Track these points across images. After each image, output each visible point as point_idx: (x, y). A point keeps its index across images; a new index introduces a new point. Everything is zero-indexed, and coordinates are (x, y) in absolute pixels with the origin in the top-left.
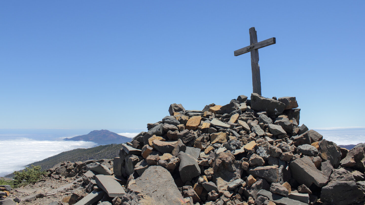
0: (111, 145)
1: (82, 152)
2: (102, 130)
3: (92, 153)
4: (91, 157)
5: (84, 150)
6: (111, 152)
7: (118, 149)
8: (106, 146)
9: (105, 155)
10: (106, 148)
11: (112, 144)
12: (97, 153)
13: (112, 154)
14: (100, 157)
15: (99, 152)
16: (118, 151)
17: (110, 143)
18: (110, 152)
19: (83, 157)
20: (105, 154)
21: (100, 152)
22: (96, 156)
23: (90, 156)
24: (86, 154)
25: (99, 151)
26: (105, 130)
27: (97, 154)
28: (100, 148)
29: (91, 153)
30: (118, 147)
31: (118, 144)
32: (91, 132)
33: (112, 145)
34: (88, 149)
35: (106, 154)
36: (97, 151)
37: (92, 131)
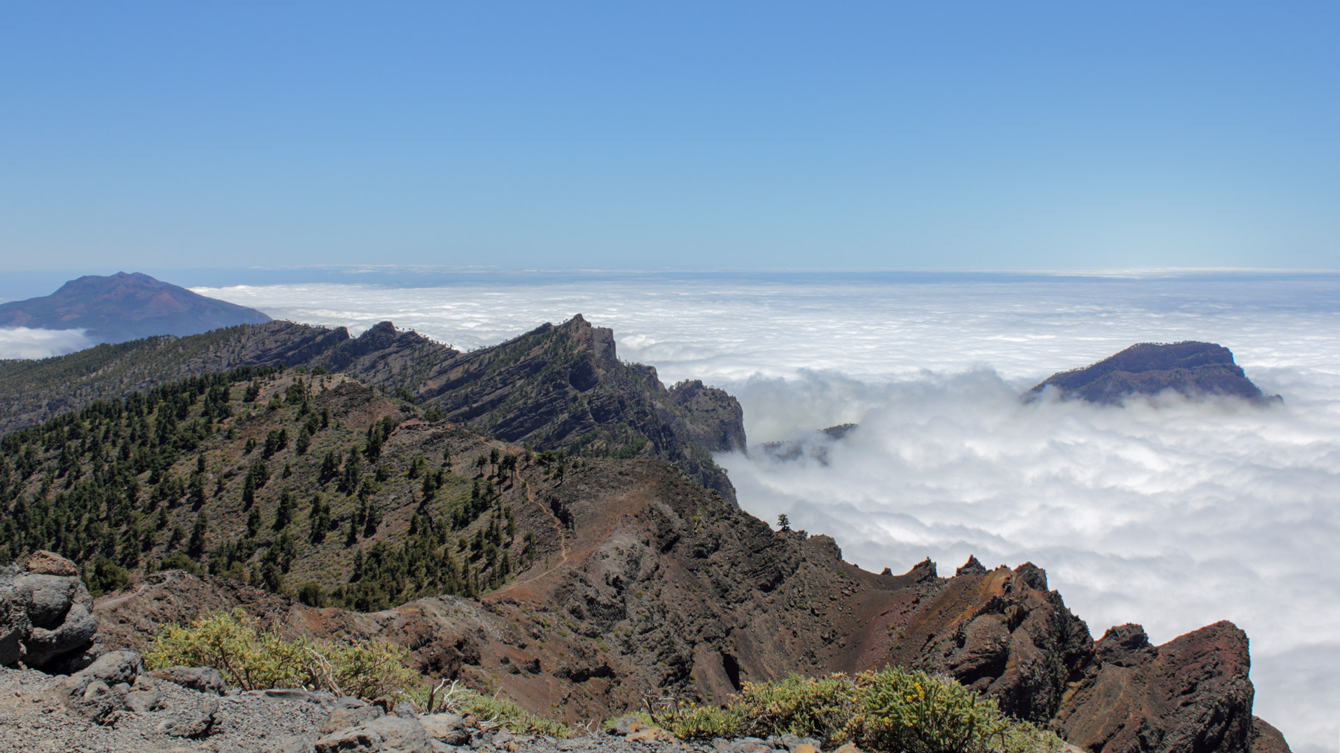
0: (150, 339)
1: (15, 374)
2: (121, 275)
3: (63, 377)
4: (57, 397)
5: (29, 365)
6: (150, 373)
7: (181, 360)
8: (125, 347)
9: (123, 387)
10: (128, 355)
11: (156, 338)
12: (84, 378)
13: (152, 382)
14: (100, 395)
15: (94, 375)
16: (180, 369)
17: (145, 334)
18: (146, 372)
19: (18, 399)
20: (121, 382)
21: (100, 372)
22: (79, 391)
23: (51, 390)
24: (34, 385)
25: (95, 370)
26: (133, 274)
27: (87, 384)
28: (100, 356)
29: (56, 381)
30: (181, 350)
31: (181, 338)
32: (69, 285)
33: (153, 341)
34: (46, 362)
35: (126, 380)
36: (84, 371)
37: (75, 278)
